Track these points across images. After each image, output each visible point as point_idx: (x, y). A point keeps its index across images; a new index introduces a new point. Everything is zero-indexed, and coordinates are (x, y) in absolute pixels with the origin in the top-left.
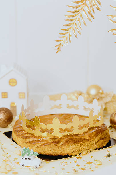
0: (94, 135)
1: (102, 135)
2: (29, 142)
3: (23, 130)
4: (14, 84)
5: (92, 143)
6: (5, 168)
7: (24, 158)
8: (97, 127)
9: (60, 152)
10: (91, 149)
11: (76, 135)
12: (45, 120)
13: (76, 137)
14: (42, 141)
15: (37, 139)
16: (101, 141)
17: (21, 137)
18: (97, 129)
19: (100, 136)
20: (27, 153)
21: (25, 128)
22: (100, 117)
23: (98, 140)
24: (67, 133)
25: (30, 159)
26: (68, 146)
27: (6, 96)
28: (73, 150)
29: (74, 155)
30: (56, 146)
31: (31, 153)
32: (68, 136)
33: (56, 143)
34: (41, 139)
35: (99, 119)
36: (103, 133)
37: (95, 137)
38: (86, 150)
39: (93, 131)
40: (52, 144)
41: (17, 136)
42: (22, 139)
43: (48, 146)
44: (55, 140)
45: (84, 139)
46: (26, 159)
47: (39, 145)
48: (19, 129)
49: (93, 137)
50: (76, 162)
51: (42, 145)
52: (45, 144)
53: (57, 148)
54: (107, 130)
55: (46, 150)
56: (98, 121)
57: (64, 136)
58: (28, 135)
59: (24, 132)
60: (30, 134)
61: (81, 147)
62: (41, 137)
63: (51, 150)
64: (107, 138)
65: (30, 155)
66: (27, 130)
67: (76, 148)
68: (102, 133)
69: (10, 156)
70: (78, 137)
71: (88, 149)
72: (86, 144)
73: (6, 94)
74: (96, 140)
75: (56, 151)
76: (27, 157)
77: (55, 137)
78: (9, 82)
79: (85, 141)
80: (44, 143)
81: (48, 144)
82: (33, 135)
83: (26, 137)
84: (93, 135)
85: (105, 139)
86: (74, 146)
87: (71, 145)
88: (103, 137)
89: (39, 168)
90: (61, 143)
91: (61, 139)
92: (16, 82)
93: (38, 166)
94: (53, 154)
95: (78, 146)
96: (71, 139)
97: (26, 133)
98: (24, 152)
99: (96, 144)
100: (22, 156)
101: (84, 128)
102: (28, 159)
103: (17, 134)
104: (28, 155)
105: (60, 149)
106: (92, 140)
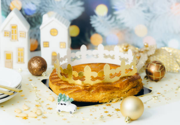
0: (126, 84)
1: (133, 84)
2: (62, 89)
3: (58, 78)
4: (55, 34)
5: (123, 91)
6: (36, 113)
7: (60, 104)
8: (129, 77)
9: (91, 99)
10: (122, 97)
11: (108, 83)
12: (81, 69)
13: (107, 85)
14: (74, 88)
15: (70, 86)
16: (132, 90)
17: (55, 84)
18: (129, 78)
19: (131, 85)
20: (63, 99)
21: (60, 75)
22: (133, 66)
23: (129, 89)
24: (98, 81)
25: (65, 105)
26: (99, 94)
27: (47, 46)
28: (103, 98)
29: (104, 102)
30: (87, 93)
31: (66, 99)
32: (99, 84)
33: (87, 90)
34: (74, 86)
35: (132, 68)
36: (135, 83)
37: (126, 86)
38: (117, 98)
39: (126, 80)
40: (83, 91)
41: (52, 83)
42: (56, 86)
43: (79, 93)
44: (87, 88)
45: (115, 88)
46: (62, 104)
47: (71, 92)
48: (55, 77)
49: (124, 86)
50: (105, 108)
51: (73, 92)
52: (77, 91)
53: (87, 95)
54: (140, 79)
55: (77, 97)
56: (131, 70)
57: (96, 84)
58: (63, 82)
59: (59, 80)
60: (64, 81)
61: (111, 95)
62: (74, 85)
63: (82, 97)
64: (139, 87)
65: (66, 101)
66: (61, 77)
67: (106, 95)
68: (133, 82)
69: (43, 102)
70: (109, 85)
71: (119, 97)
72: (116, 92)
73: (47, 43)
74: (127, 89)
75: (87, 98)
76: (63, 103)
77: (87, 85)
78: (51, 32)
79: (115, 89)
80: (75, 90)
81: (79, 91)
82: (67, 83)
83: (60, 84)
84: (124, 84)
85: (137, 88)
86: (104, 94)
87: (101, 93)
88: (135, 86)
89: (74, 113)
90: (93, 91)
91: (93, 87)
92: (57, 32)
93: (73, 111)
94: (84, 101)
95: (108, 94)
96: (102, 87)
97: (60, 81)
98: (59, 98)
99: (127, 92)
100: (58, 102)
101: (116, 77)
102: (64, 104)
103: (53, 81)
104: (64, 100)
105: (91, 96)
106: (123, 88)
